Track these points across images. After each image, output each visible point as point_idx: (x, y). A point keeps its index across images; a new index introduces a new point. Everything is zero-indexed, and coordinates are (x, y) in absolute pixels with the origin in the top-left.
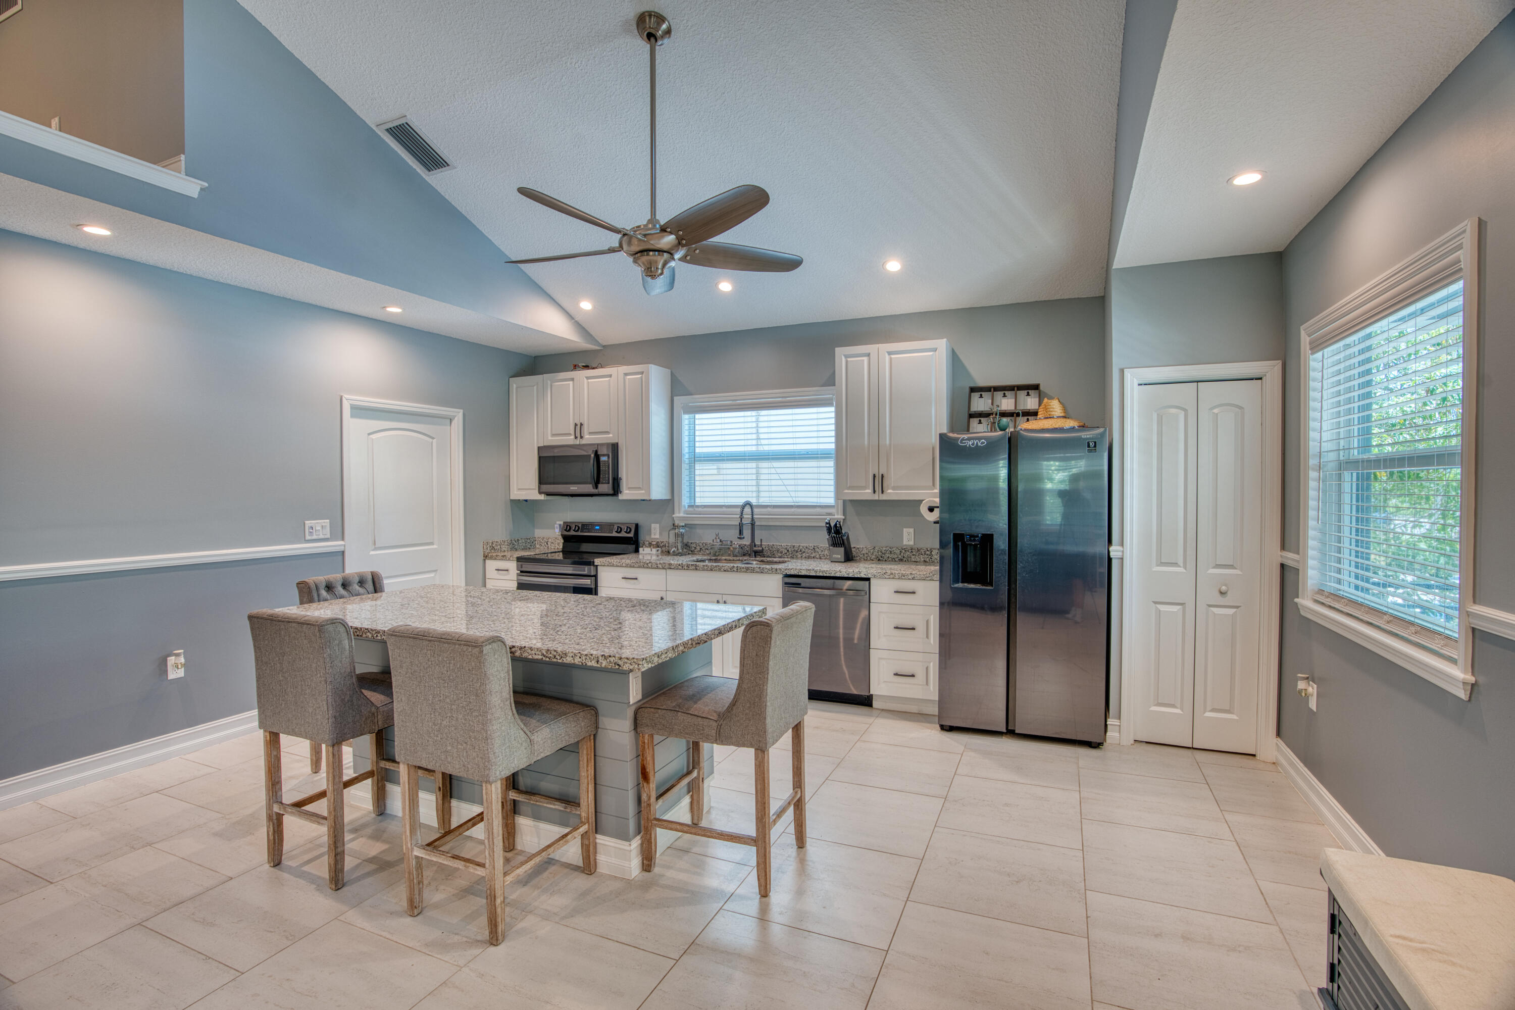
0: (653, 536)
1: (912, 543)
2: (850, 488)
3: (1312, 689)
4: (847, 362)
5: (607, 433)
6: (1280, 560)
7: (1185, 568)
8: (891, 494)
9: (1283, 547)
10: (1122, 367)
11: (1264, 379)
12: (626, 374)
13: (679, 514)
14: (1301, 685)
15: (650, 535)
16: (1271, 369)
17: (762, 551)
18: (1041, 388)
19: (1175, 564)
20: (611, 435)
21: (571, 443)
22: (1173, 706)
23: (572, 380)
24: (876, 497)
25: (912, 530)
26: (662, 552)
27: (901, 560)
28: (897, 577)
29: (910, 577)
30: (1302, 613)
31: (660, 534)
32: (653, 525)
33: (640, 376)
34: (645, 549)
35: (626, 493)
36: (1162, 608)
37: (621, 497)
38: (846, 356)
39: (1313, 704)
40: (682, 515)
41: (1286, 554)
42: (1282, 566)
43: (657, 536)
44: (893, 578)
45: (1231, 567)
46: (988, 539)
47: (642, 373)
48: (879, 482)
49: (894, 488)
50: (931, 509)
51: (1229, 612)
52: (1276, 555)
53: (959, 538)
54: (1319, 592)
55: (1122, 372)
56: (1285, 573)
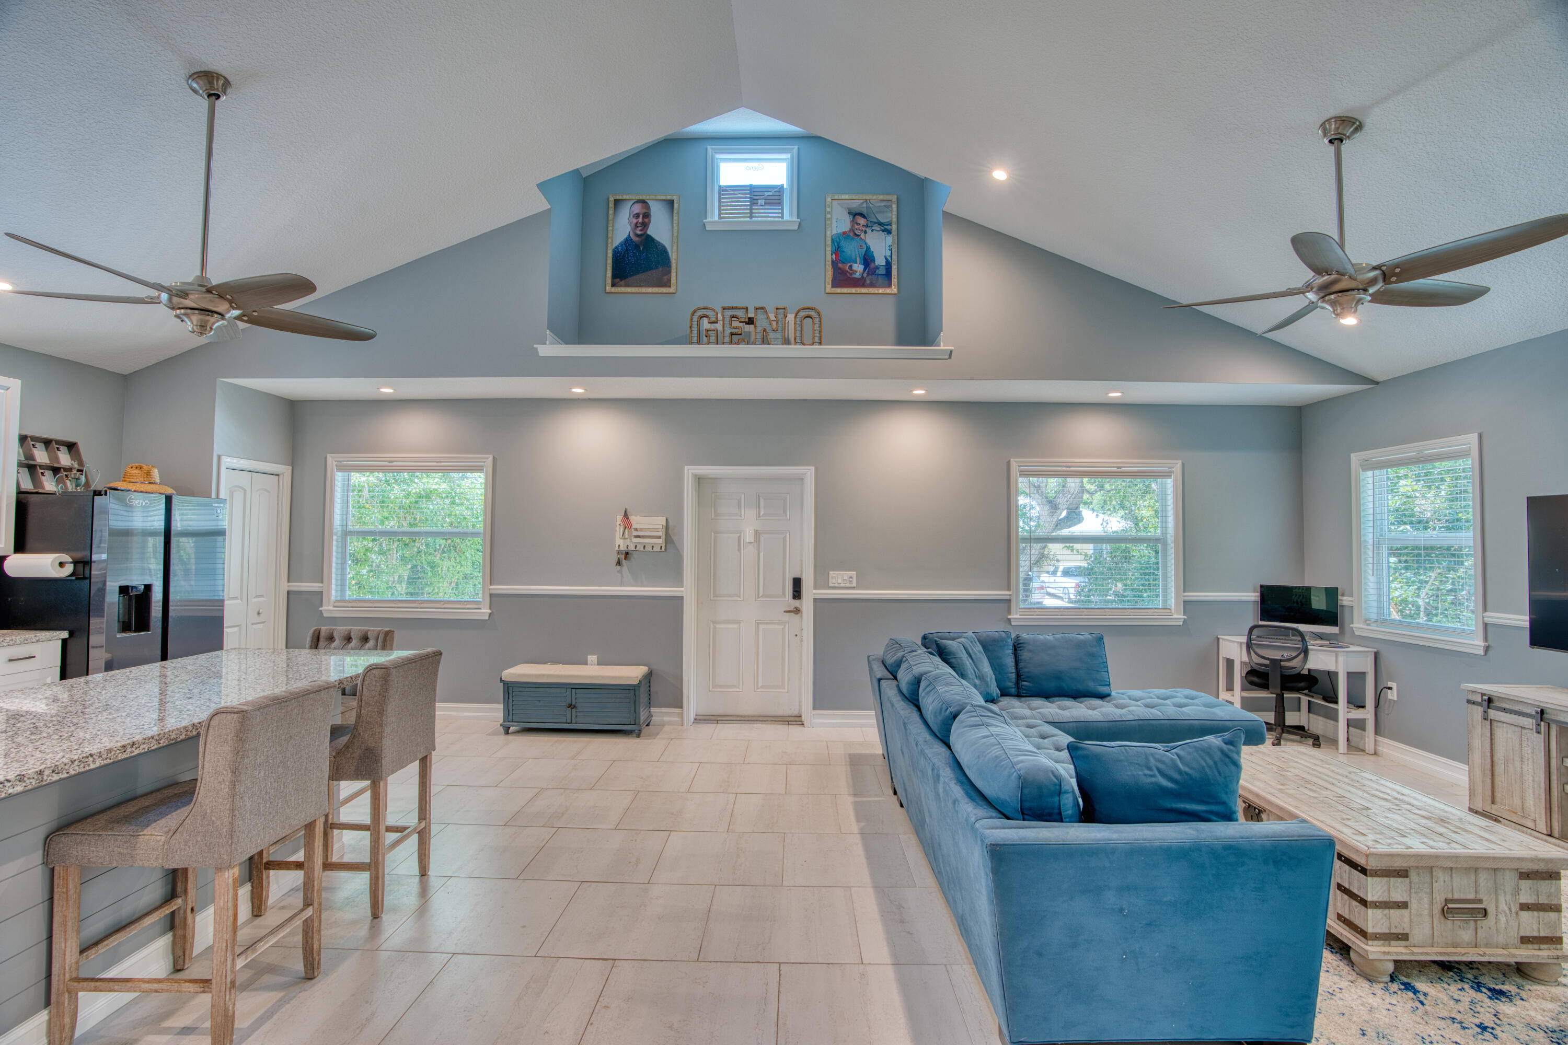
6: (286, 589)
7: (241, 599)
9: (289, 581)
10: (220, 454)
11: (281, 476)
16: (286, 470)
18: (79, 449)
19: (236, 598)
28: (18, 642)
29: (34, 640)
30: (325, 615)
41: (291, 584)
42: (288, 592)
44: (14, 645)
45: (262, 596)
46: (147, 590)
50: (61, 564)
51: (261, 626)
52: (285, 586)
53: (124, 590)
54: (336, 601)
55: (219, 457)
56: (291, 596)
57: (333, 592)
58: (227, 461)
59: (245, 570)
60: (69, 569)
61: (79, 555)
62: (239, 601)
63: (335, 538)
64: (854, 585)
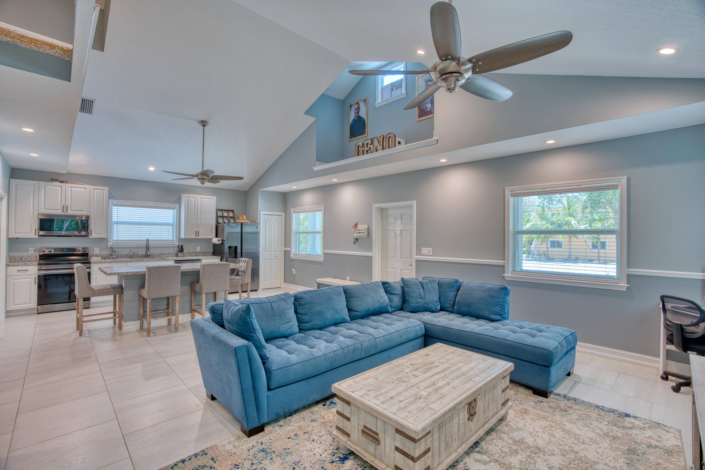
0: (95, 253)
1: (199, 250)
2: (188, 235)
3: (294, 270)
4: (188, 199)
5: (83, 211)
6: (284, 250)
8: (200, 237)
9: (285, 247)
11: (281, 216)
12: (95, 189)
13: (110, 244)
14: (293, 270)
15: (94, 252)
16: (283, 214)
17: (150, 255)
18: (235, 212)
19: (268, 251)
20: (85, 212)
21: (60, 214)
22: (267, 280)
23: (61, 187)
24: (196, 238)
25: (199, 247)
26: (101, 258)
27: (197, 256)
30: (291, 258)
31: (99, 251)
32: (95, 248)
33: (102, 191)
34: (95, 257)
35: (94, 235)
36: (266, 260)
37: (90, 237)
38: (188, 197)
39: (294, 273)
40: (111, 244)
42: (285, 251)
43: (98, 252)
45: (277, 251)
46: (236, 247)
47: (104, 190)
48: (197, 233)
49: (201, 235)
50: (219, 241)
51: (276, 260)
52: (284, 249)
53: (230, 247)
54: (294, 254)
55: (260, 211)
56: (286, 252)
57: (293, 251)
58: (262, 213)
59: (271, 243)
60: (220, 242)
61: (222, 238)
62: (269, 252)
63: (293, 234)
64: (431, 254)
